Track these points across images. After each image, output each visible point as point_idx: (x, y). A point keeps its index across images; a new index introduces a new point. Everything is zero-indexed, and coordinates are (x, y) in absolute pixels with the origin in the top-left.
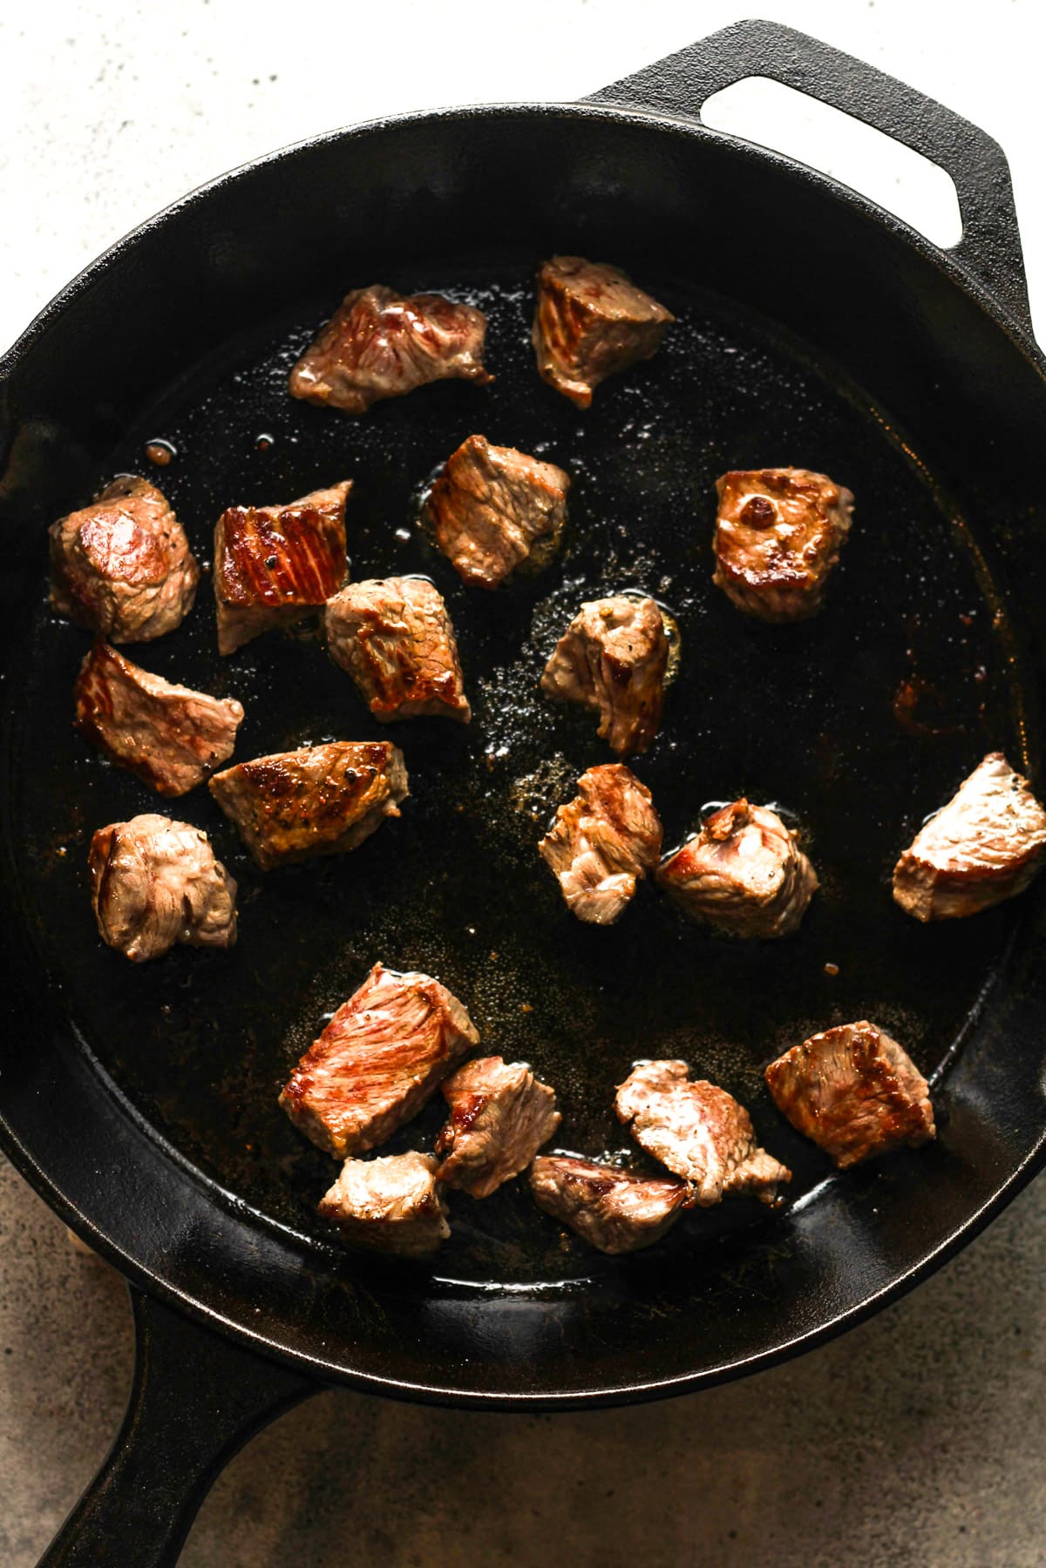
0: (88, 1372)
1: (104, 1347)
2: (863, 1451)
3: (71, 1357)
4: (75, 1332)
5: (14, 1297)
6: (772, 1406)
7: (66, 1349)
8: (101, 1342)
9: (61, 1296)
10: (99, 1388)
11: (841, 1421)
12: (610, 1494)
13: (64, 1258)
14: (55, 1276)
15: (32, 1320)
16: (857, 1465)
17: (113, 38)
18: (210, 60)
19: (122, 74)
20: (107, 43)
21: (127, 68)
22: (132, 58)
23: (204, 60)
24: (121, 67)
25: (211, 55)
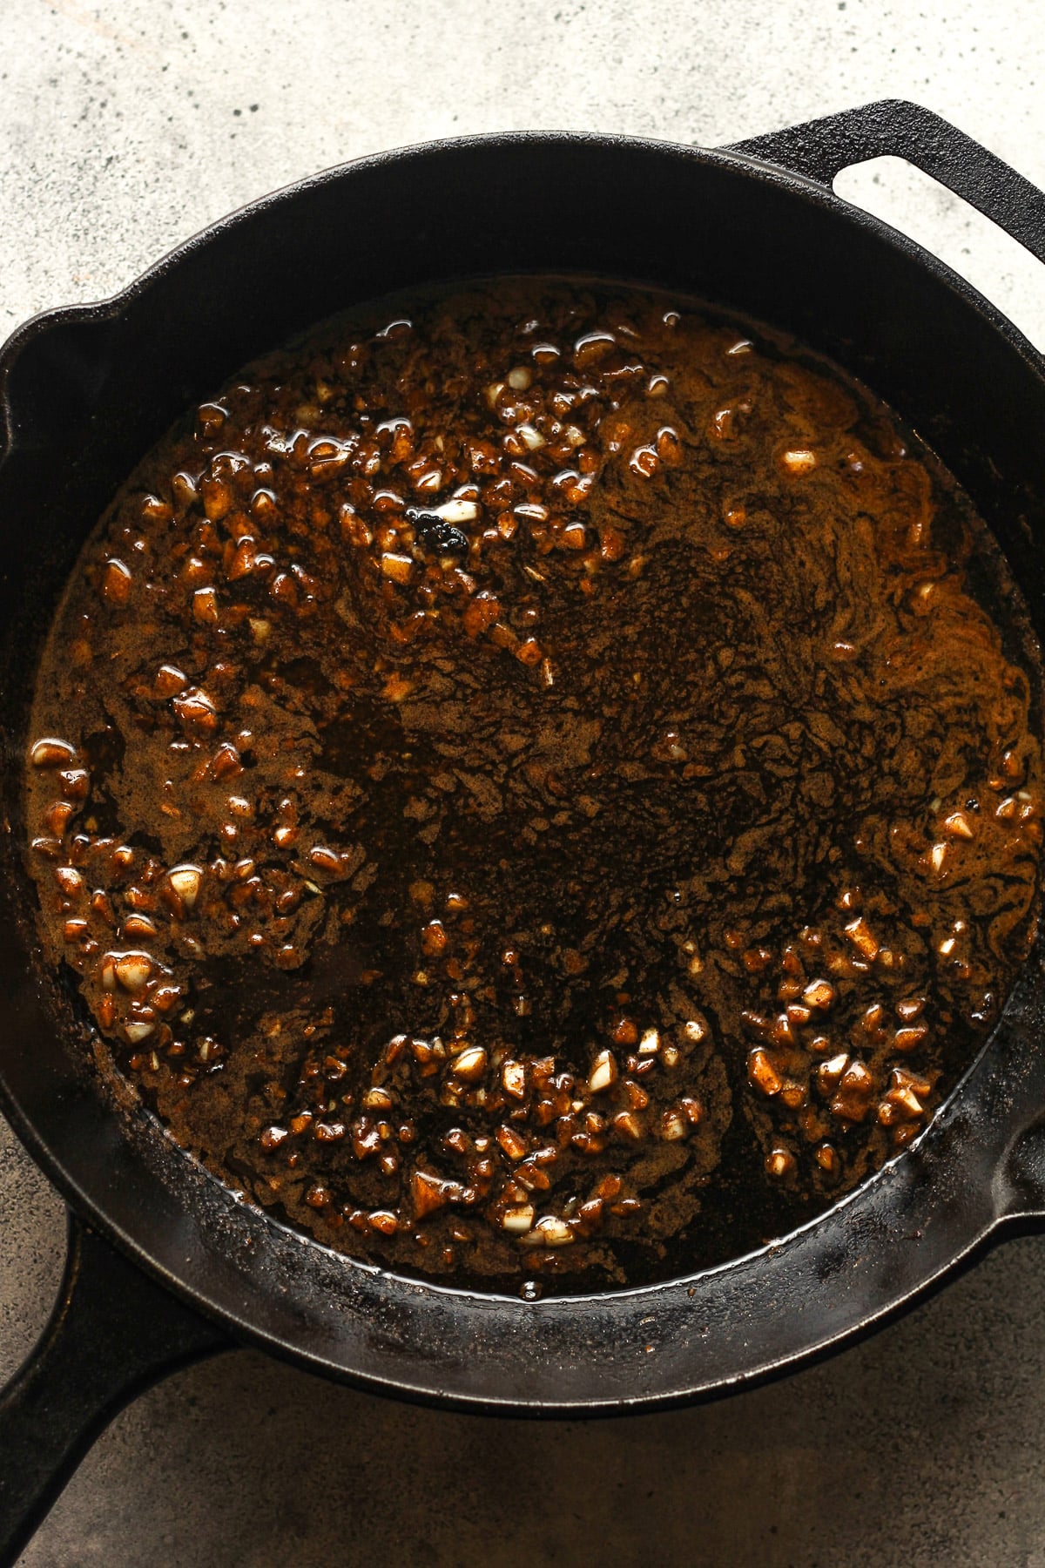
2: (900, 1441)
6: (807, 1401)
10: (139, 1411)
11: (876, 1413)
12: (650, 1494)
16: (895, 1456)
17: (94, 77)
18: (190, 93)
19: (105, 111)
20: (89, 82)
21: (109, 106)
22: (114, 95)
23: (185, 94)
24: (103, 105)
25: (191, 88)
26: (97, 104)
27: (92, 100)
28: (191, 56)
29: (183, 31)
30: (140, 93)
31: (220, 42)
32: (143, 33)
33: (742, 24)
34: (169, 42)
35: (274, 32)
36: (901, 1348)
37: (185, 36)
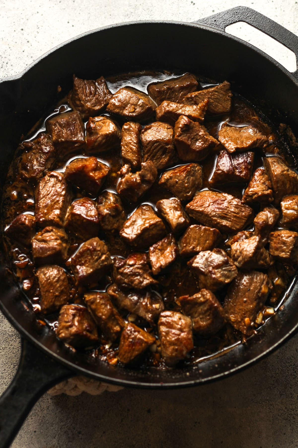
0: (60, 433)
1: (63, 425)
2: (294, 415)
3: (54, 430)
4: (54, 422)
5: (34, 415)
6: (265, 407)
7: (52, 428)
8: (62, 424)
9: (48, 412)
10: (64, 438)
11: (286, 408)
12: (222, 442)
13: (47, 401)
14: (45, 406)
15: (41, 421)
16: (294, 420)
17: (3, 56)
18: (32, 57)
19: (8, 65)
20: (2, 57)
21: (9, 63)
22: (10, 60)
23: (30, 57)
24: (7, 63)
25: (32, 56)
26: (5, 63)
27: (3, 62)
28: (31, 47)
29: (27, 40)
30: (17, 59)
31: (38, 42)
32: (16, 43)
33: (186, 19)
34: (24, 44)
35: (53, 38)
36: (290, 388)
37: (28, 42)
